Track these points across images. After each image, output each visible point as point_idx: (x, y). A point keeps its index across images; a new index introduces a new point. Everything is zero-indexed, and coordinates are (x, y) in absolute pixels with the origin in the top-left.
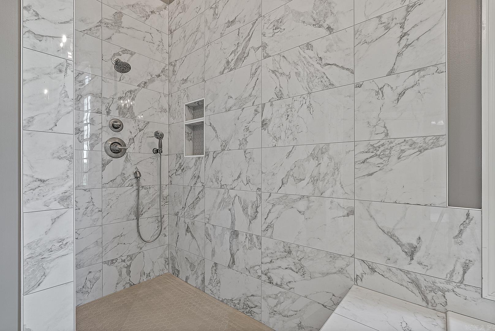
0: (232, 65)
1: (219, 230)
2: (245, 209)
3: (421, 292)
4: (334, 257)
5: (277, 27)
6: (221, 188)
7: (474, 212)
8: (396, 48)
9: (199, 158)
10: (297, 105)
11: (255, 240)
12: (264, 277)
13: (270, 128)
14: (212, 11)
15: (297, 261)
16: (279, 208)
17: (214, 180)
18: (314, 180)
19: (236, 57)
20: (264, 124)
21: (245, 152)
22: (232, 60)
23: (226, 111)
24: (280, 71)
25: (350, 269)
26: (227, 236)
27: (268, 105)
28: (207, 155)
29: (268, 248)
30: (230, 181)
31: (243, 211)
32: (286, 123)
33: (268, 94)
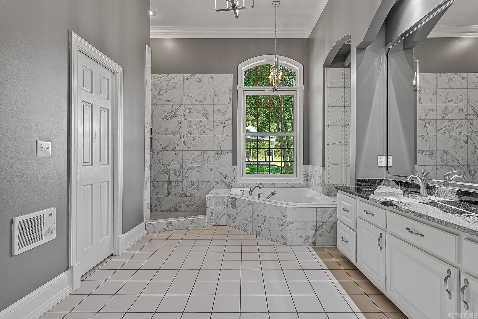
0: (169, 117)
1: (161, 183)
2: (175, 173)
3: (227, 185)
4: (208, 182)
5: (190, 110)
6: (162, 165)
7: (236, 166)
8: (223, 129)
10: (196, 138)
11: (180, 183)
12: (183, 195)
13: (186, 144)
14: (157, 92)
15: (196, 186)
16: (189, 171)
17: (158, 163)
18: (202, 161)
19: (171, 115)
20: (184, 142)
21: (175, 152)
22: (169, 116)
23: (165, 135)
24: (190, 125)
25: (212, 185)
26: (166, 185)
27: (185, 136)
28: (154, 152)
29: (185, 185)
30: (167, 163)
31: (174, 173)
32: (193, 143)
33: (186, 132)
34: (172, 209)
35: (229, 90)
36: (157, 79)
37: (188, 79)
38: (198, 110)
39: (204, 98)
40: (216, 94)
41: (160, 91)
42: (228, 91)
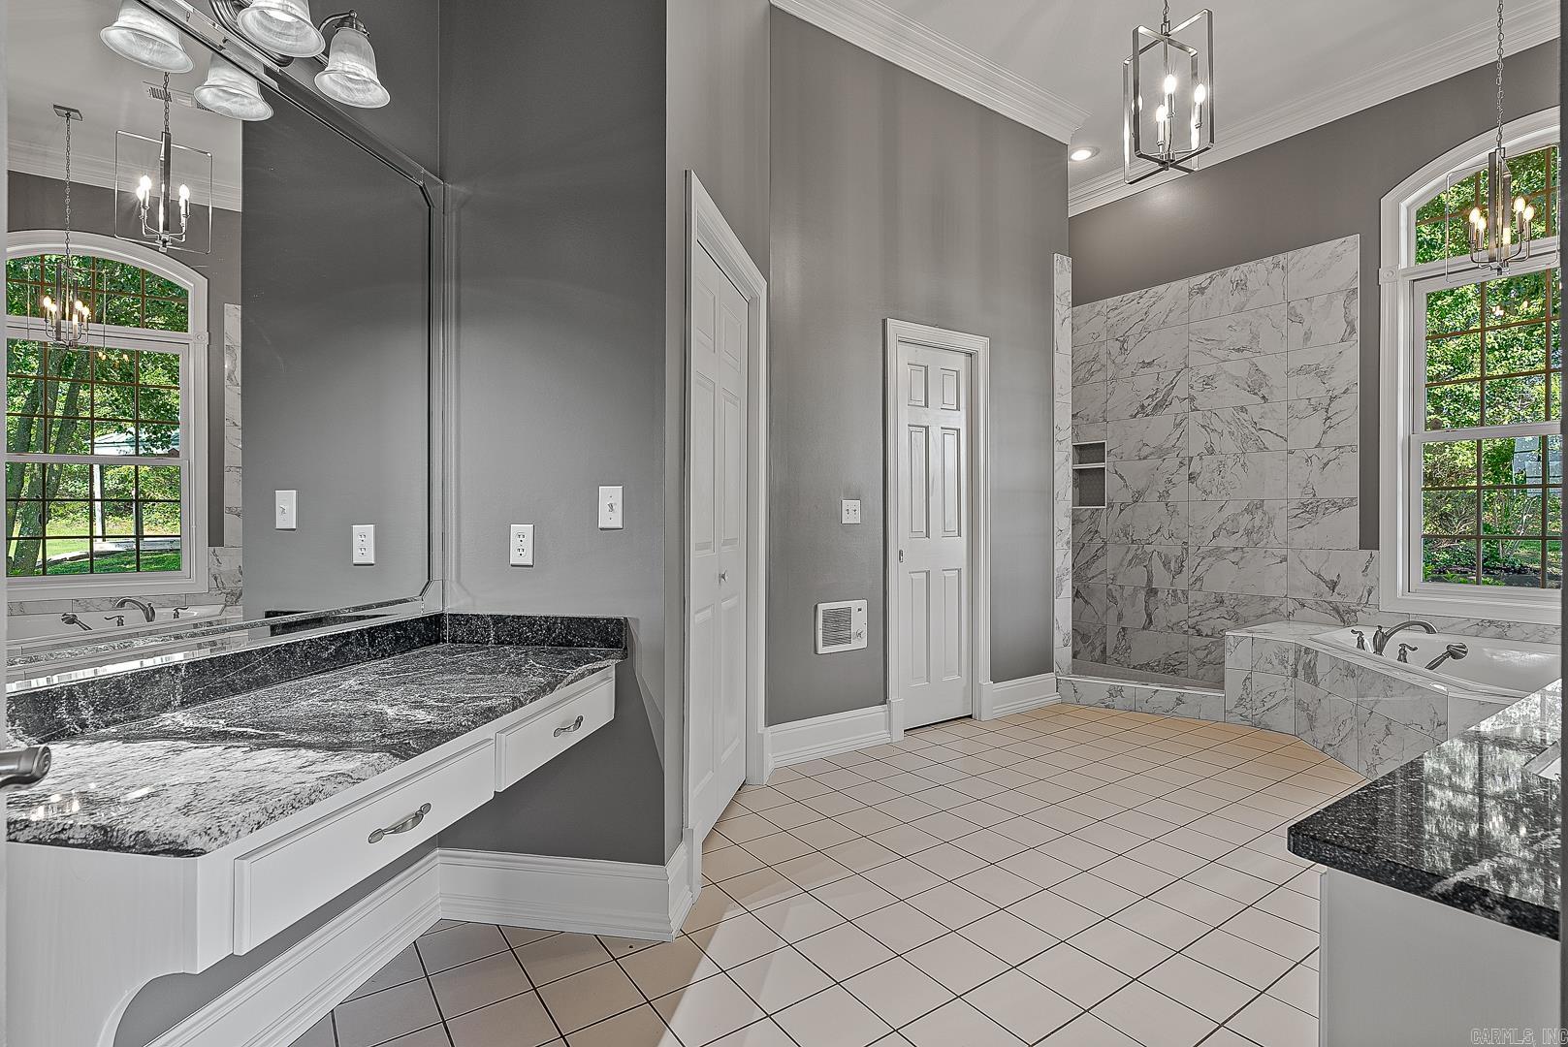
0: (1149, 410)
1: (1128, 591)
2: (1166, 564)
3: (1340, 616)
4: (1267, 599)
5: (1208, 382)
6: (1132, 544)
7: (1374, 552)
8: (1322, 428)
9: (1097, 509)
10: (1230, 462)
11: (1180, 595)
12: (1191, 631)
13: (1199, 482)
14: (1118, 345)
15: (1230, 609)
16: (1209, 560)
17: (1121, 535)
18: (1248, 533)
19: (1154, 403)
20: (1192, 478)
21: (1167, 505)
22: (1149, 405)
23: (1140, 459)
24: (1211, 426)
25: (1283, 608)
26: (1142, 595)
27: (1196, 459)
28: (1111, 506)
29: (1196, 602)
30: (1145, 536)
31: (1165, 566)
32: (1218, 479)
33: (1196, 448)
34: (1157, 665)
35: (1345, 293)
36: (1117, 312)
37: (1202, 290)
38: (1233, 376)
39: (1255, 337)
40: (1294, 317)
41: (1124, 342)
42: (1342, 298)
